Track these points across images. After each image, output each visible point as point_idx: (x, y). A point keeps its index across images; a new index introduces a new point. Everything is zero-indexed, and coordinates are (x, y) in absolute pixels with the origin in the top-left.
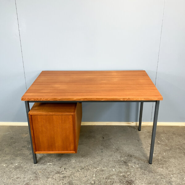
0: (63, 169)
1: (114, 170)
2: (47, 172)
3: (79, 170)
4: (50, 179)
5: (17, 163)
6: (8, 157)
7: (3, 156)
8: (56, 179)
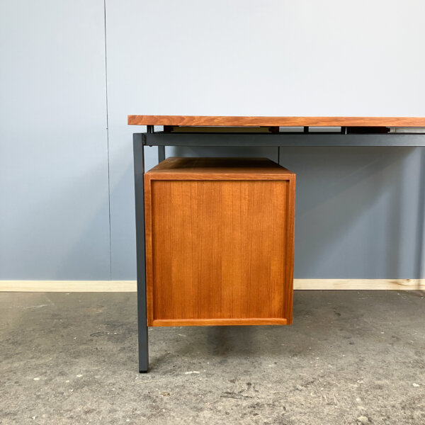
0: (245, 387)
1: (415, 385)
2: (189, 393)
3: (300, 387)
4: (207, 413)
5: (80, 373)
6: (49, 359)
7: (31, 356)
8: (227, 413)
